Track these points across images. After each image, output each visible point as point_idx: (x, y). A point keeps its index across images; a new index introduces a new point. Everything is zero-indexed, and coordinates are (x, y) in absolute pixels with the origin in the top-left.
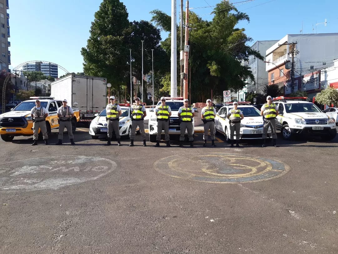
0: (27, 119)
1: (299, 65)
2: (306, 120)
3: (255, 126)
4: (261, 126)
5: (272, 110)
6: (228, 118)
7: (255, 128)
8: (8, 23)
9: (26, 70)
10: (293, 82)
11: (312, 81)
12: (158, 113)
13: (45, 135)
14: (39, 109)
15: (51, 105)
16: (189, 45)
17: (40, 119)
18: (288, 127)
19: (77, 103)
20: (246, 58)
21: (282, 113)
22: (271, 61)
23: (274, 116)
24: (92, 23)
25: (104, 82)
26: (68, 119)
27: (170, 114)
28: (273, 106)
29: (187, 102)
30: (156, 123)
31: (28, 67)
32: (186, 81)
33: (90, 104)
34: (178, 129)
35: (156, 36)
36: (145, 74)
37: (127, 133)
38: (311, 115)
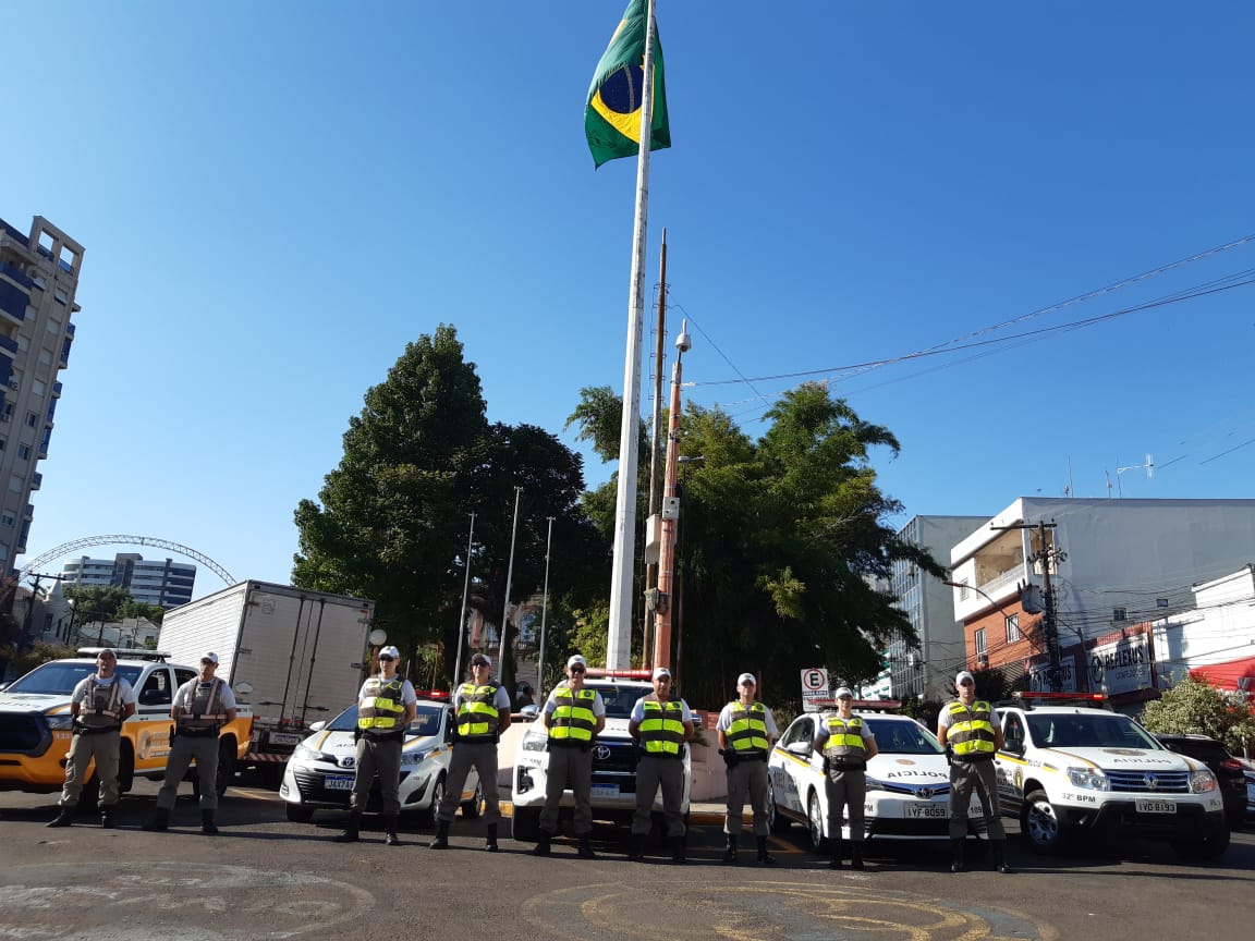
0: (54, 723)
1: (1071, 600)
2: (1109, 773)
3: (920, 787)
4: (942, 790)
5: (978, 725)
6: (820, 749)
7: (920, 795)
8: (51, 412)
9: (75, 581)
10: (1054, 663)
11: (1125, 658)
12: (553, 717)
13: (106, 789)
14: (107, 683)
15: (151, 682)
16: (677, 496)
17: (101, 724)
18: (1046, 800)
19: (248, 689)
20: (884, 568)
21: (1018, 750)
22: (972, 582)
23: (989, 747)
24: (354, 421)
25: (362, 616)
26: (210, 727)
27: (601, 726)
28: (979, 709)
29: (666, 681)
30: (545, 757)
31: (86, 571)
32: (664, 621)
33: (297, 696)
34: (627, 785)
35: (565, 477)
36: (515, 600)
37: (426, 800)
38: (1126, 757)
